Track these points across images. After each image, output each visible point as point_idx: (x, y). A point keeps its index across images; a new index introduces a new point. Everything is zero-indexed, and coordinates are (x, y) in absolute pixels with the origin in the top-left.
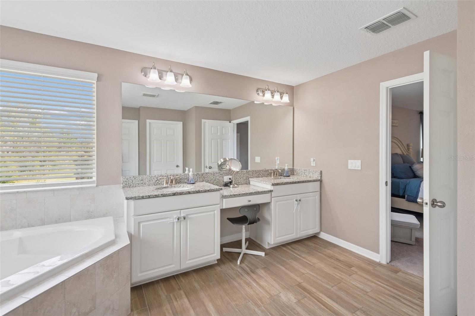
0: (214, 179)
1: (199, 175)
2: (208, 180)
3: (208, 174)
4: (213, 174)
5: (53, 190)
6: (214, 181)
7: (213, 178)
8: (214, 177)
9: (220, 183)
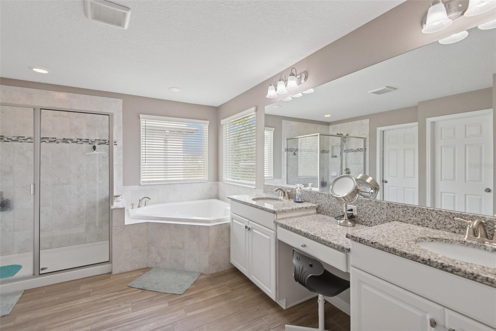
0: (329, 203)
1: (311, 194)
2: (321, 203)
3: (322, 195)
4: (327, 197)
5: (244, 187)
6: (329, 206)
7: (327, 202)
8: (329, 200)
9: (337, 213)
